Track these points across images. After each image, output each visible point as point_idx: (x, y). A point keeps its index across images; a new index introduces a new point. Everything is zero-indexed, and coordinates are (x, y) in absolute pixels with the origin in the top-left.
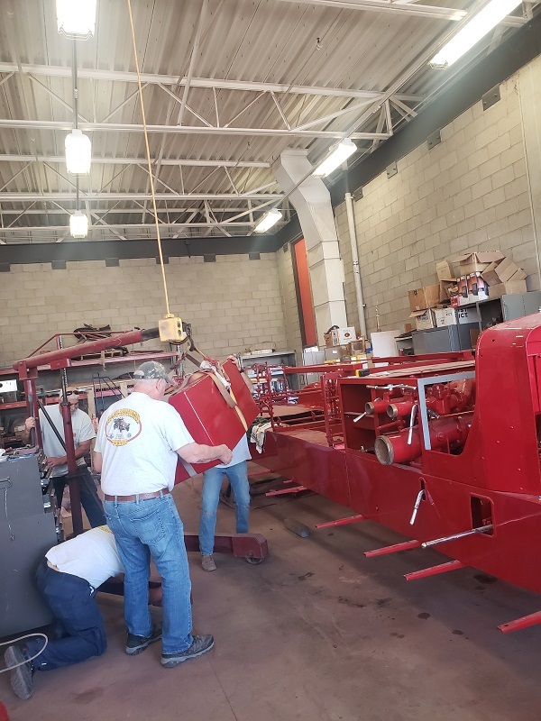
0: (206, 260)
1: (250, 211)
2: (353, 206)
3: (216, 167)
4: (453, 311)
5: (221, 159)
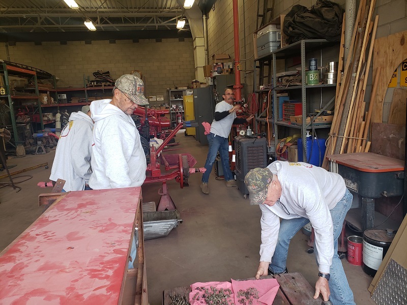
0: (157, 41)
1: (176, 18)
2: (206, 22)
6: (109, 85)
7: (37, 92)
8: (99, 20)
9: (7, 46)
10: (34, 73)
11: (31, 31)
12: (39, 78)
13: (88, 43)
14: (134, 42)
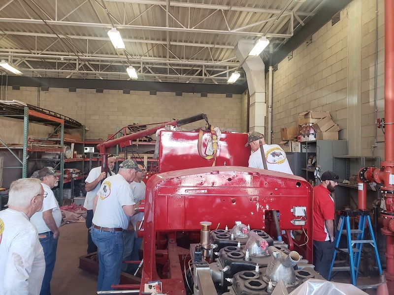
0: (202, 96)
1: (227, 71)
2: (273, 74)
3: (203, 47)
4: (300, 144)
5: (207, 43)
6: (145, 141)
7: (62, 143)
8: (141, 69)
9: (39, 91)
10: (62, 122)
11: (67, 77)
12: (66, 127)
13: (126, 92)
14: (177, 95)
